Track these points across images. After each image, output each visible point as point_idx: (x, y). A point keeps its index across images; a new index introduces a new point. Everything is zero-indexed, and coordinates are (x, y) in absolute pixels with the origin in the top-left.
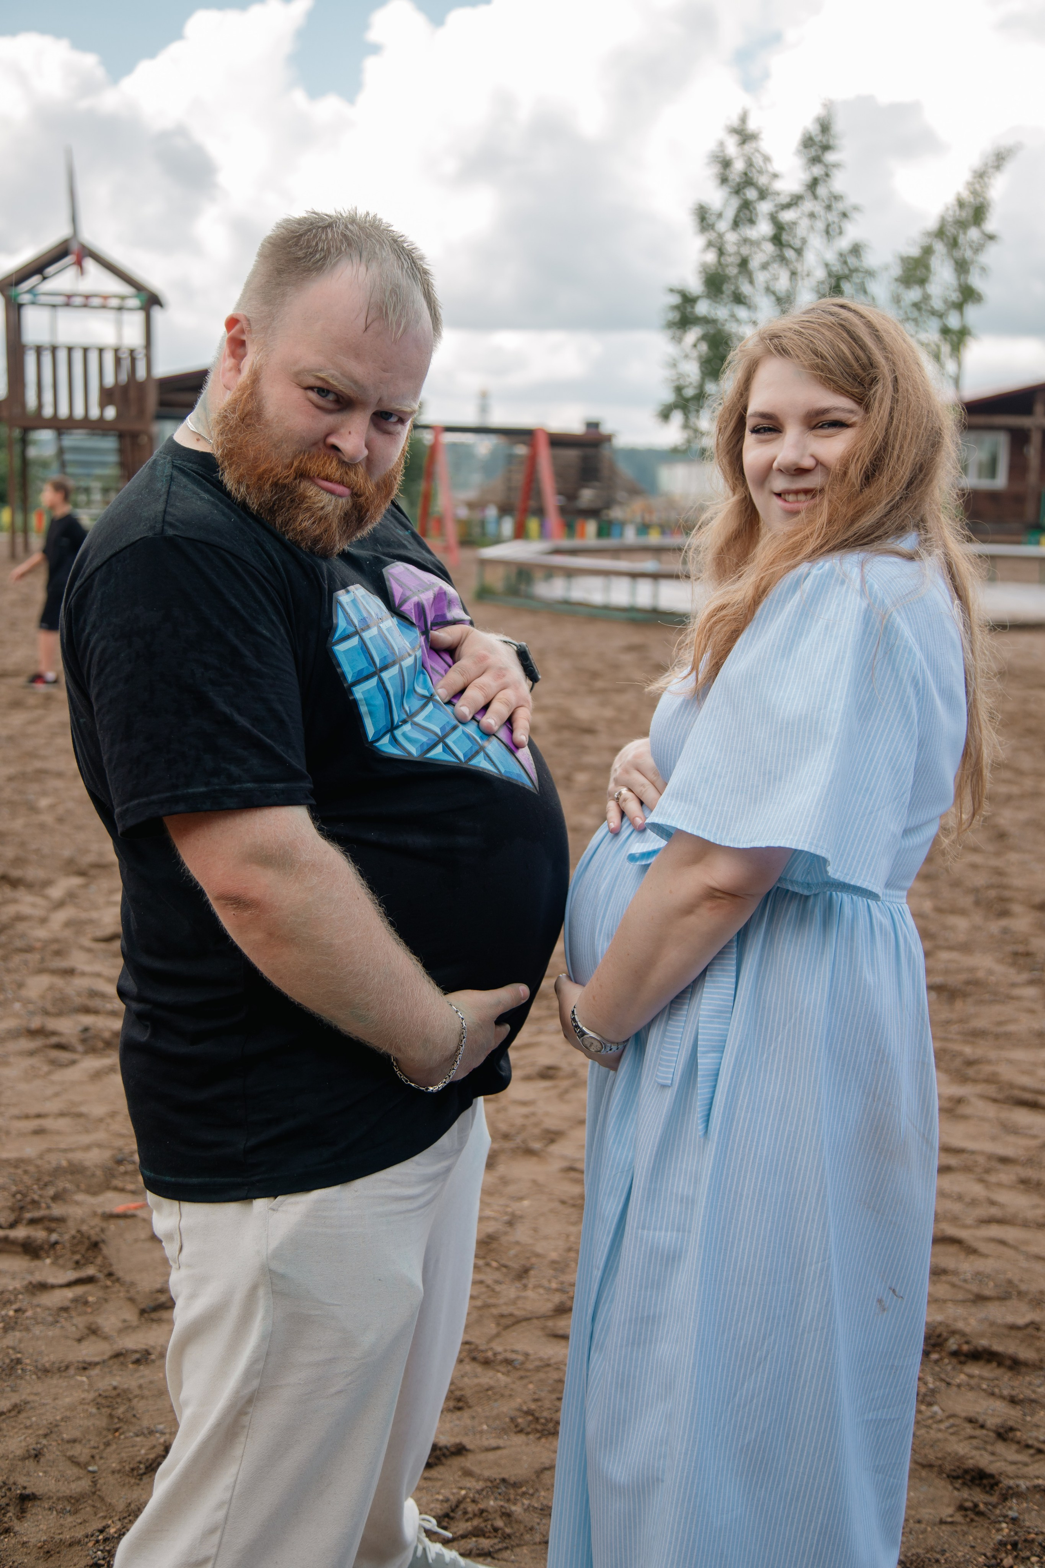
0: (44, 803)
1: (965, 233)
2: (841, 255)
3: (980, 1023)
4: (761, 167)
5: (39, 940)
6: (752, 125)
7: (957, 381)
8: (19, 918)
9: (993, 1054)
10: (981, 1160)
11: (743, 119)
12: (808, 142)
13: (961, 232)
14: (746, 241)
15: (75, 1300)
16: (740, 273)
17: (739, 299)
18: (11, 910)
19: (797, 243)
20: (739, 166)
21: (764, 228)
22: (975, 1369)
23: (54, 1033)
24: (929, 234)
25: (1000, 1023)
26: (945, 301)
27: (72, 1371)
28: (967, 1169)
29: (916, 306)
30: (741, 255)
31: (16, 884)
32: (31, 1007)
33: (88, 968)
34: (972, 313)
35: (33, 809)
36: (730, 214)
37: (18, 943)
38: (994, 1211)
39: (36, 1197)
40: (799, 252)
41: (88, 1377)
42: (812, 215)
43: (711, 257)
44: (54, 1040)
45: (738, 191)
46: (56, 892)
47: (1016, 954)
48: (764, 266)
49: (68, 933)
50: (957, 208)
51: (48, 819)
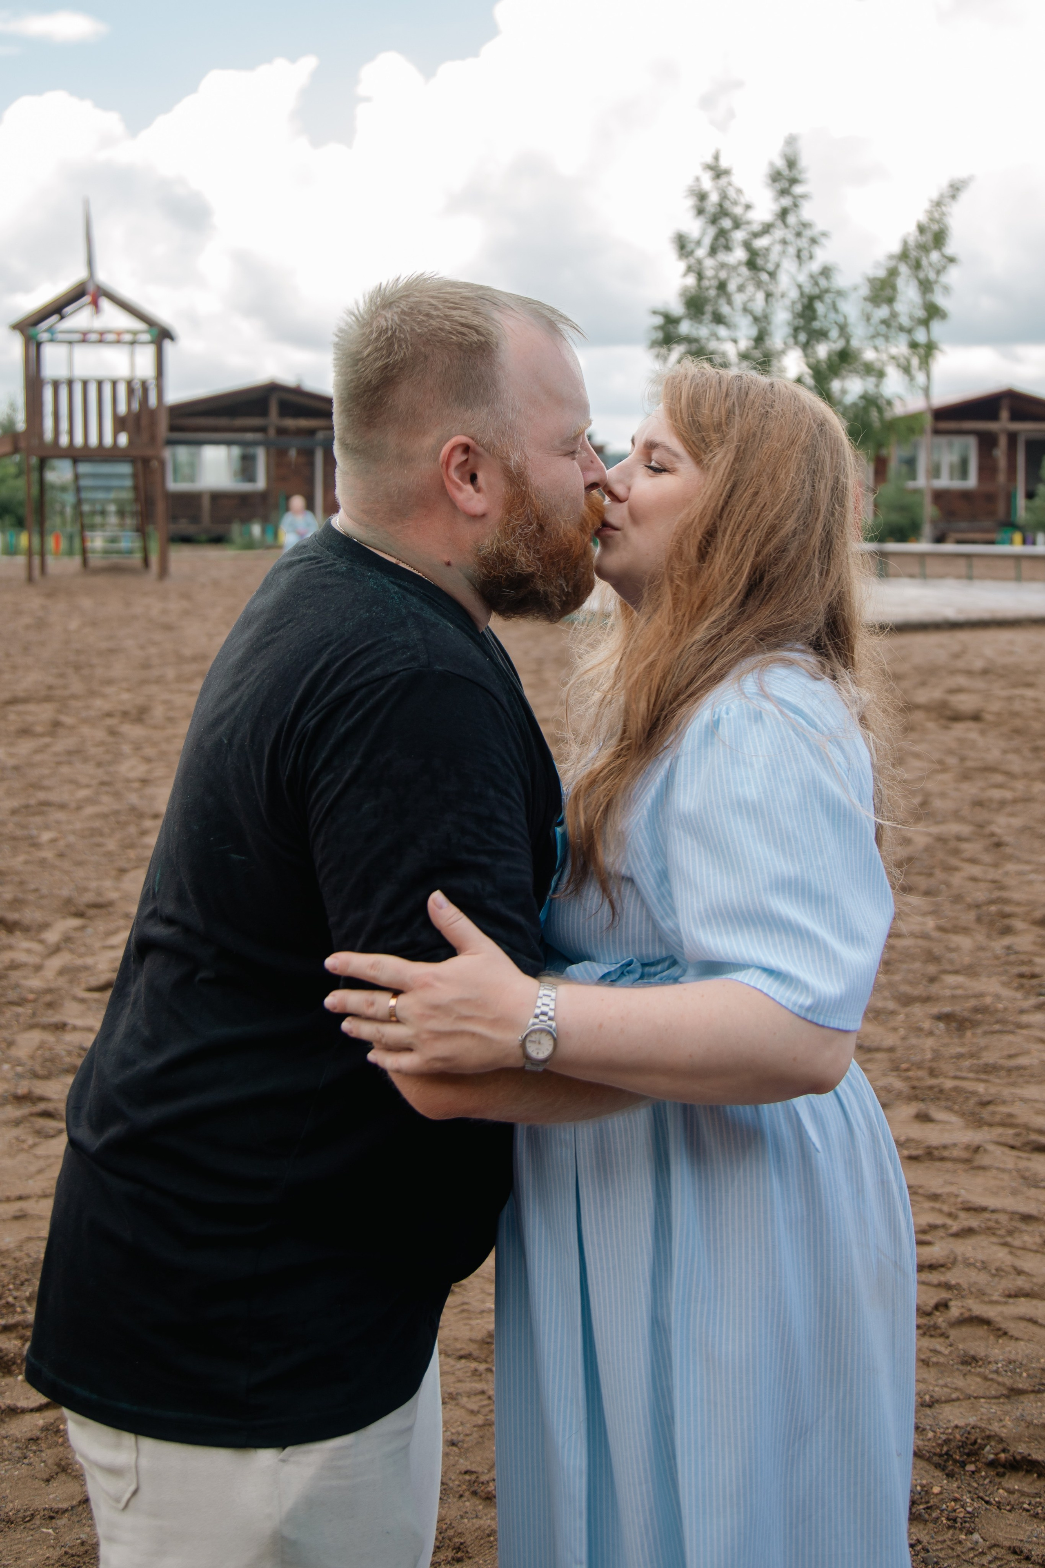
0: (46, 836)
1: (927, 257)
2: (812, 276)
3: (990, 1058)
4: (735, 199)
5: (32, 991)
6: (724, 164)
7: (927, 391)
8: (14, 966)
9: (1007, 1092)
10: (1003, 1218)
11: (716, 158)
12: (776, 177)
13: (923, 254)
14: (723, 266)
15: (45, 1429)
16: (718, 296)
17: (719, 319)
18: (7, 957)
19: (770, 267)
20: (714, 198)
21: (739, 254)
22: (1014, 1482)
23: (42, 1099)
24: (891, 257)
25: (1010, 1057)
26: (911, 318)
27: (37, 1521)
28: (990, 1231)
29: (885, 322)
30: (719, 279)
31: (10, 927)
32: (19, 1069)
33: (79, 1022)
34: (937, 327)
35: (36, 845)
36: (707, 241)
37: (12, 995)
38: (1021, 1282)
39: (10, 1299)
40: (772, 275)
41: (54, 1529)
42: (784, 242)
43: (691, 281)
44: (42, 1106)
45: (714, 221)
46: (52, 936)
47: (1021, 976)
48: (741, 289)
49: (62, 982)
50: (917, 233)
51: (48, 854)
